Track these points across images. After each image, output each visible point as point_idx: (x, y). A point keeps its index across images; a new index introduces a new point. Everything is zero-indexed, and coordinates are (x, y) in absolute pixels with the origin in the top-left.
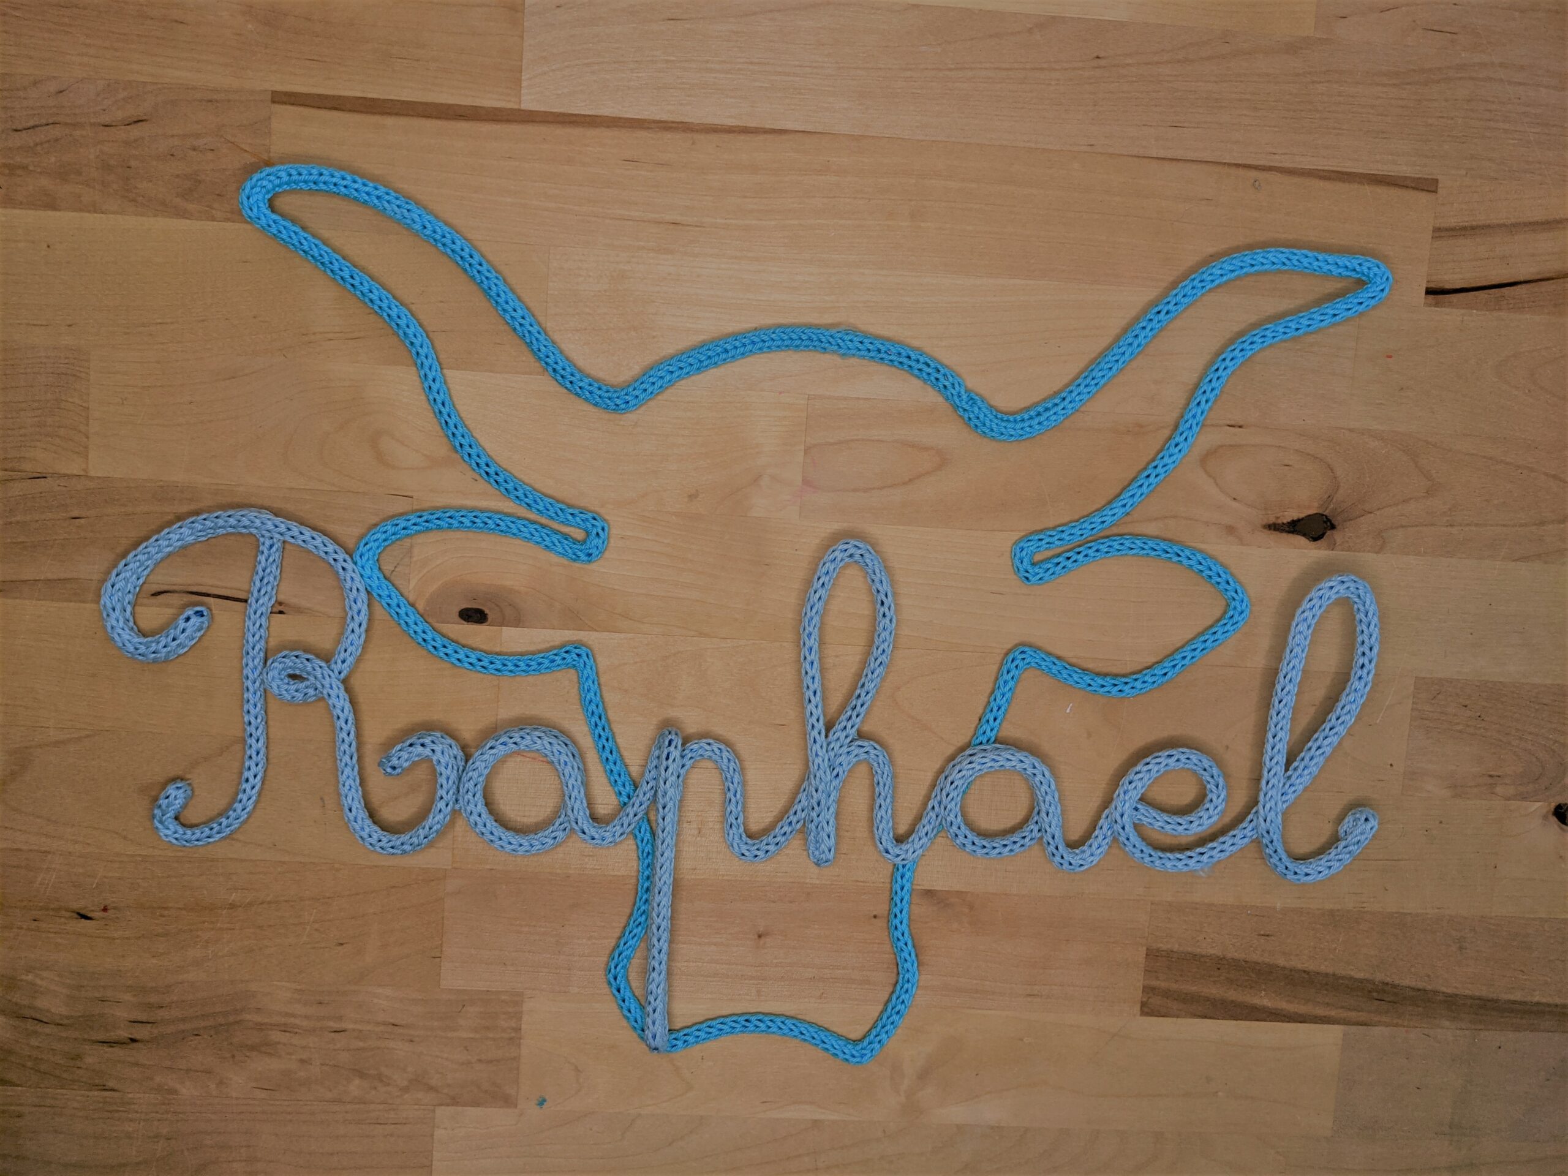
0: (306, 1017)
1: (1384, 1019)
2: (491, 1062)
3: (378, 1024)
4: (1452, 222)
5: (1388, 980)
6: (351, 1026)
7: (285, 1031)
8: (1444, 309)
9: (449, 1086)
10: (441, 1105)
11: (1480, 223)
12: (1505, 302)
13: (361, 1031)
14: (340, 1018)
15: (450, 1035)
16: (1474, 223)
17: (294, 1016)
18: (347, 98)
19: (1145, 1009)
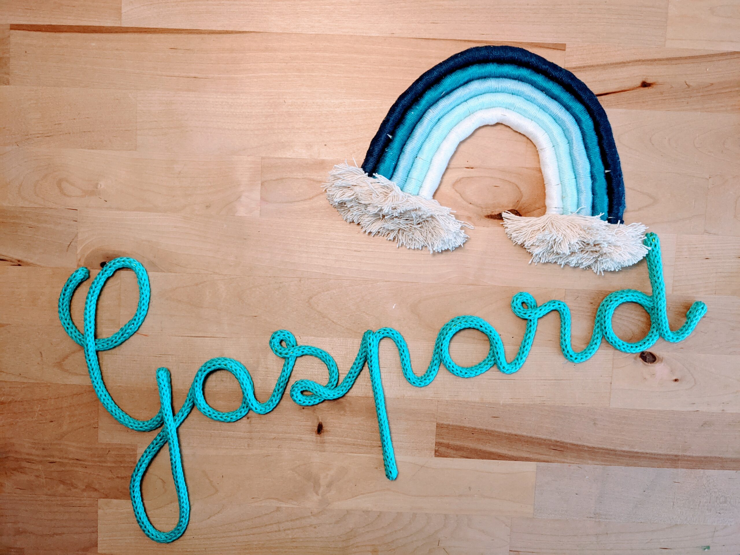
0: (38, 456)
1: (557, 459)
2: (122, 478)
3: (71, 459)
4: (574, 64)
5: (558, 440)
6: (58, 460)
7: (28, 462)
9: (104, 489)
10: (101, 498)
12: (603, 103)
13: (63, 463)
14: (53, 456)
15: (104, 464)
17: (31, 455)
18: (44, 25)
19: (437, 454)
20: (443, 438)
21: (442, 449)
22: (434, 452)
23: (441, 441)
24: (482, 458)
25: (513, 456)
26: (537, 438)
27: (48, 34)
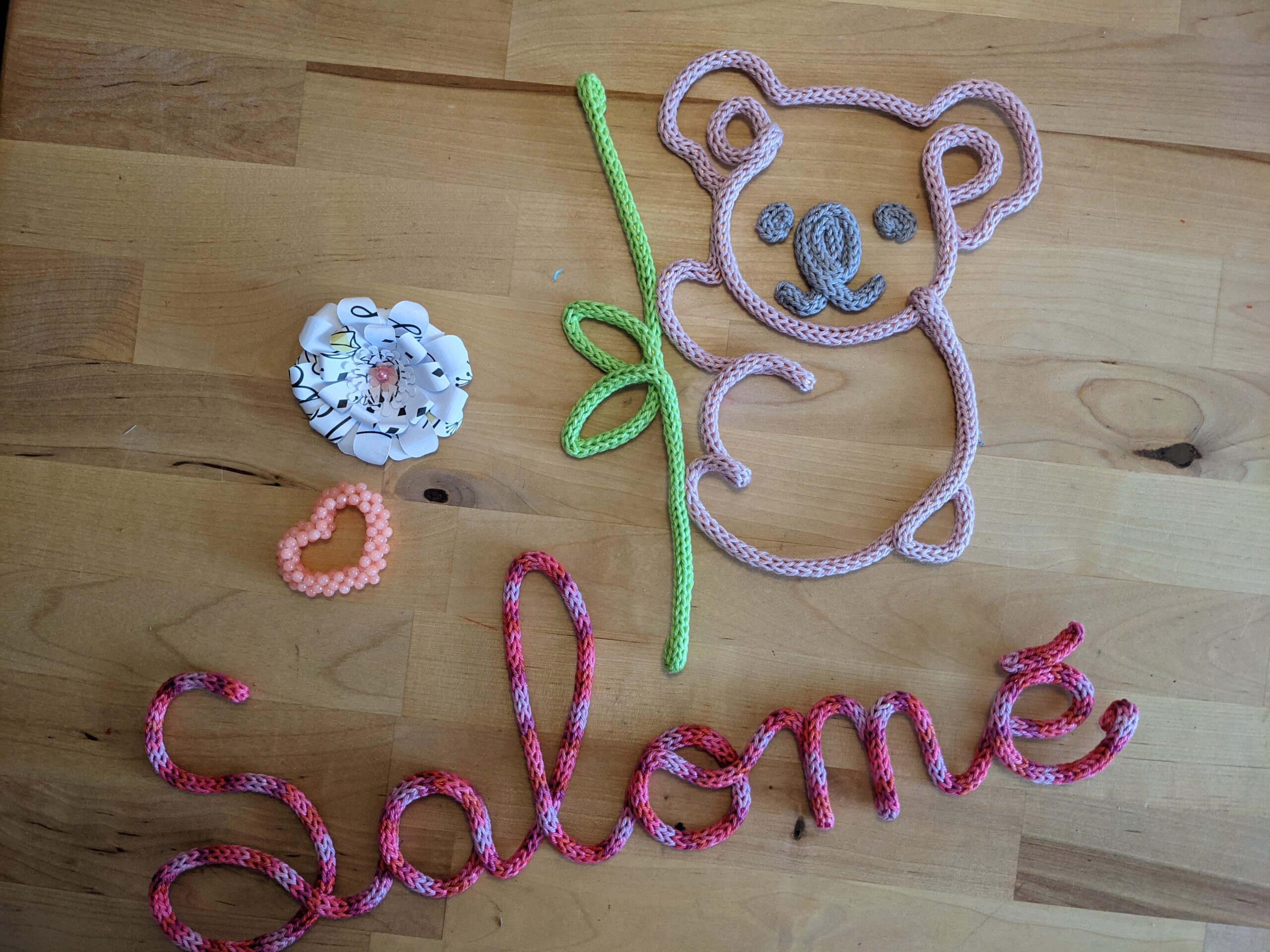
0: (267, 840)
1: (1245, 918)
6: (304, 852)
9: (384, 914)
10: (375, 931)
13: (312, 857)
14: (295, 844)
17: (256, 838)
18: (366, 68)
19: (1019, 894)
20: (1031, 865)
21: (1029, 887)
22: (1013, 890)
23: (1026, 870)
24: (1104, 908)
25: (1163, 908)
26: (1211, 877)
27: (372, 83)
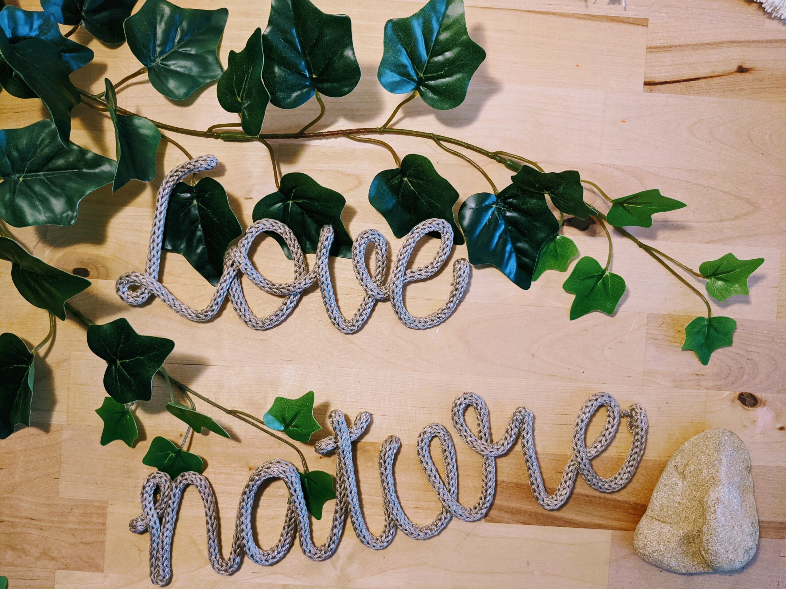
2: (88, 544)
3: (23, 518)
4: (658, 43)
6: (7, 519)
8: (655, 94)
9: (63, 557)
10: (59, 569)
11: (675, 44)
12: (692, 89)
15: (64, 526)
16: (671, 44)
19: (488, 518)
21: (494, 512)
24: (544, 524)
26: (613, 500)
